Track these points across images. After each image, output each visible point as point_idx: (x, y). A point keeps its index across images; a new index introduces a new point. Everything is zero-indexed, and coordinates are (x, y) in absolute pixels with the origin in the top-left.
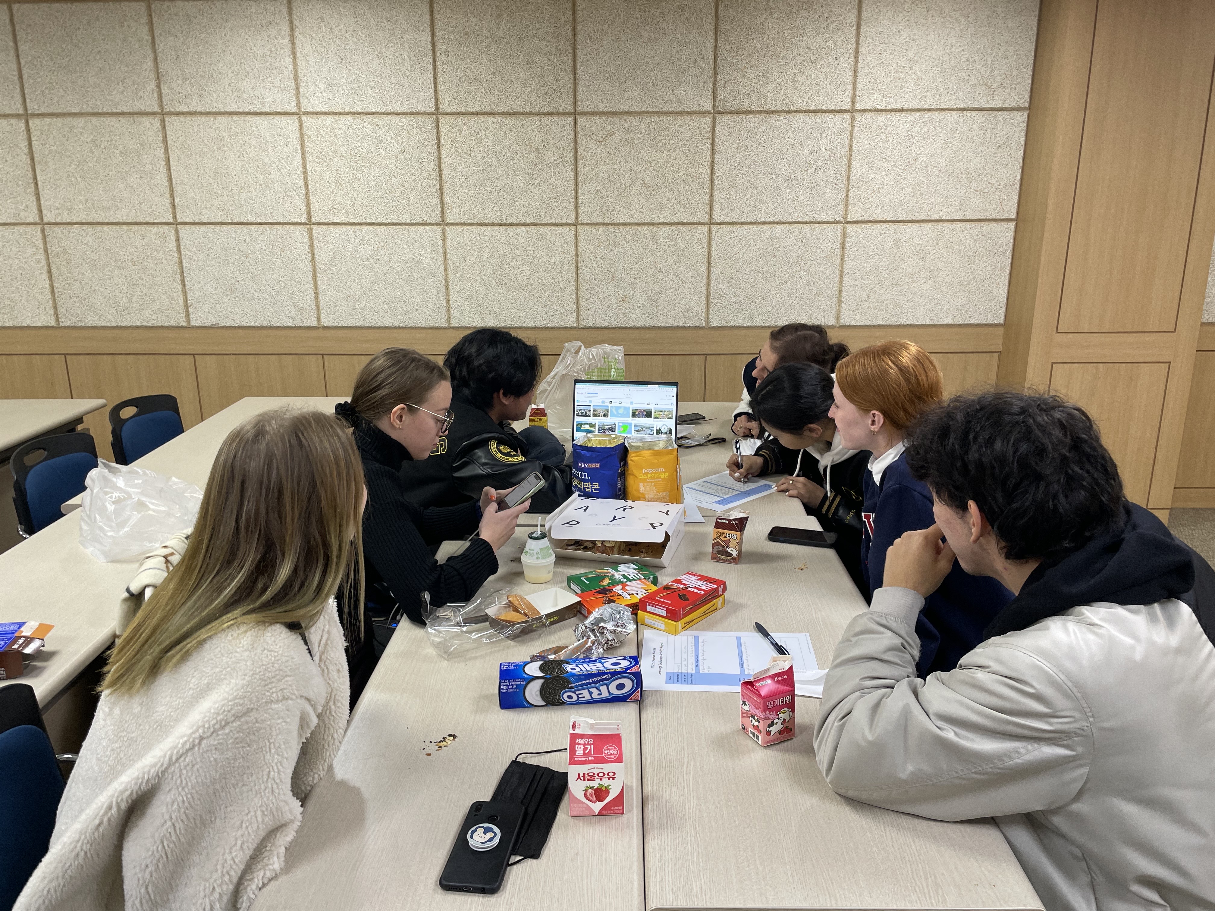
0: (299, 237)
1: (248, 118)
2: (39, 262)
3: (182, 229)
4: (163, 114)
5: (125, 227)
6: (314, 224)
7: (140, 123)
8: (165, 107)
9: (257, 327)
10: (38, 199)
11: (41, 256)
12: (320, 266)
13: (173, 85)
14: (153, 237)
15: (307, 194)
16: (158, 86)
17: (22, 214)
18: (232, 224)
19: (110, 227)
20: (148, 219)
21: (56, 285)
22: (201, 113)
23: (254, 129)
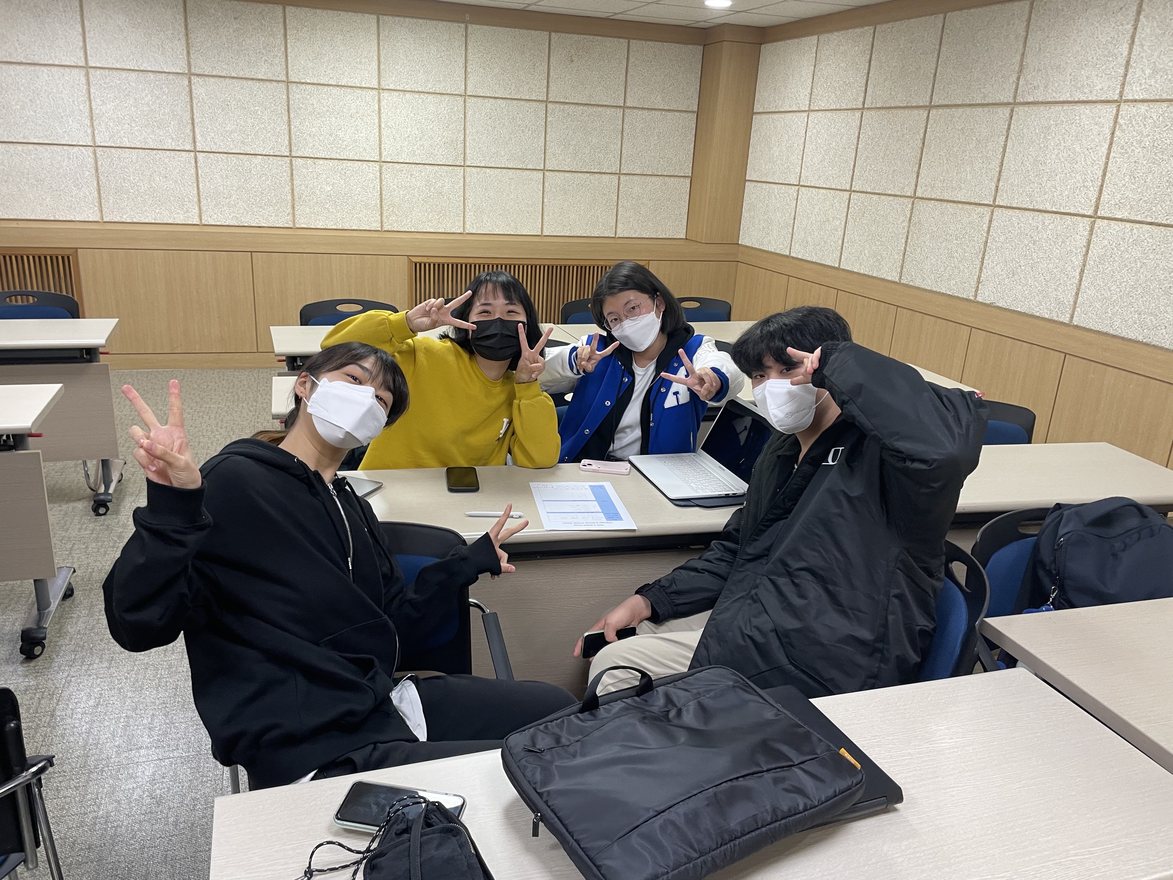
0: (1082, 229)
1: (1077, 107)
2: (904, 228)
3: (998, 212)
4: (1013, 105)
5: (960, 206)
6: (1099, 218)
7: (997, 113)
8: (1018, 98)
9: (1022, 313)
10: (918, 177)
11: (906, 224)
12: (1090, 262)
13: (1029, 77)
14: (975, 216)
15: (1102, 186)
16: (1018, 79)
17: (906, 188)
18: (1034, 210)
19: (951, 204)
20: (977, 201)
21: (908, 249)
22: (1042, 103)
23: (1077, 118)
